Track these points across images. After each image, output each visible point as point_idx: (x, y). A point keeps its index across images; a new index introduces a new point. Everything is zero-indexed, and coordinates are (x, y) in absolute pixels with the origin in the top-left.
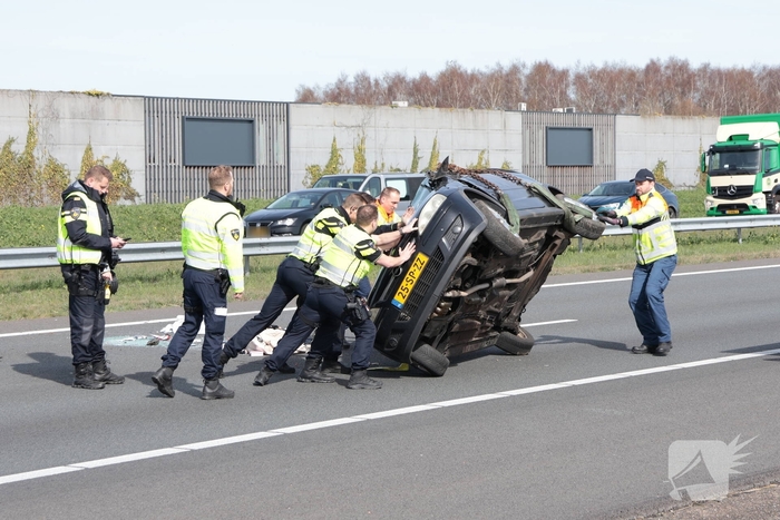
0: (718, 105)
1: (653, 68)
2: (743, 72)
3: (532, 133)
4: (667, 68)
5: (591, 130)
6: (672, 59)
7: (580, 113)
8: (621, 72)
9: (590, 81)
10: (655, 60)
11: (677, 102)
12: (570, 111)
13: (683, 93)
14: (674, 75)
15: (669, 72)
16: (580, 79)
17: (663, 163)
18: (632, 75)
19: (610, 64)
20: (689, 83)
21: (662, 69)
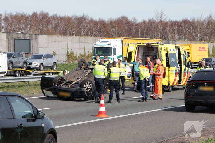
0: (60, 30)
1: (35, 15)
2: (68, 17)
3: (9, 41)
4: (40, 15)
5: (30, 40)
6: (42, 12)
7: (26, 34)
8: (22, 16)
9: (10, 19)
10: (36, 12)
11: (45, 29)
12: (22, 33)
13: (47, 25)
14: (43, 18)
15: (41, 17)
16: (6, 19)
17: (55, 53)
18: (27, 18)
19: (18, 13)
20: (49, 21)
21: (38, 15)
